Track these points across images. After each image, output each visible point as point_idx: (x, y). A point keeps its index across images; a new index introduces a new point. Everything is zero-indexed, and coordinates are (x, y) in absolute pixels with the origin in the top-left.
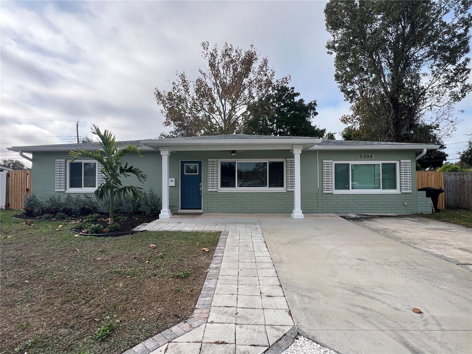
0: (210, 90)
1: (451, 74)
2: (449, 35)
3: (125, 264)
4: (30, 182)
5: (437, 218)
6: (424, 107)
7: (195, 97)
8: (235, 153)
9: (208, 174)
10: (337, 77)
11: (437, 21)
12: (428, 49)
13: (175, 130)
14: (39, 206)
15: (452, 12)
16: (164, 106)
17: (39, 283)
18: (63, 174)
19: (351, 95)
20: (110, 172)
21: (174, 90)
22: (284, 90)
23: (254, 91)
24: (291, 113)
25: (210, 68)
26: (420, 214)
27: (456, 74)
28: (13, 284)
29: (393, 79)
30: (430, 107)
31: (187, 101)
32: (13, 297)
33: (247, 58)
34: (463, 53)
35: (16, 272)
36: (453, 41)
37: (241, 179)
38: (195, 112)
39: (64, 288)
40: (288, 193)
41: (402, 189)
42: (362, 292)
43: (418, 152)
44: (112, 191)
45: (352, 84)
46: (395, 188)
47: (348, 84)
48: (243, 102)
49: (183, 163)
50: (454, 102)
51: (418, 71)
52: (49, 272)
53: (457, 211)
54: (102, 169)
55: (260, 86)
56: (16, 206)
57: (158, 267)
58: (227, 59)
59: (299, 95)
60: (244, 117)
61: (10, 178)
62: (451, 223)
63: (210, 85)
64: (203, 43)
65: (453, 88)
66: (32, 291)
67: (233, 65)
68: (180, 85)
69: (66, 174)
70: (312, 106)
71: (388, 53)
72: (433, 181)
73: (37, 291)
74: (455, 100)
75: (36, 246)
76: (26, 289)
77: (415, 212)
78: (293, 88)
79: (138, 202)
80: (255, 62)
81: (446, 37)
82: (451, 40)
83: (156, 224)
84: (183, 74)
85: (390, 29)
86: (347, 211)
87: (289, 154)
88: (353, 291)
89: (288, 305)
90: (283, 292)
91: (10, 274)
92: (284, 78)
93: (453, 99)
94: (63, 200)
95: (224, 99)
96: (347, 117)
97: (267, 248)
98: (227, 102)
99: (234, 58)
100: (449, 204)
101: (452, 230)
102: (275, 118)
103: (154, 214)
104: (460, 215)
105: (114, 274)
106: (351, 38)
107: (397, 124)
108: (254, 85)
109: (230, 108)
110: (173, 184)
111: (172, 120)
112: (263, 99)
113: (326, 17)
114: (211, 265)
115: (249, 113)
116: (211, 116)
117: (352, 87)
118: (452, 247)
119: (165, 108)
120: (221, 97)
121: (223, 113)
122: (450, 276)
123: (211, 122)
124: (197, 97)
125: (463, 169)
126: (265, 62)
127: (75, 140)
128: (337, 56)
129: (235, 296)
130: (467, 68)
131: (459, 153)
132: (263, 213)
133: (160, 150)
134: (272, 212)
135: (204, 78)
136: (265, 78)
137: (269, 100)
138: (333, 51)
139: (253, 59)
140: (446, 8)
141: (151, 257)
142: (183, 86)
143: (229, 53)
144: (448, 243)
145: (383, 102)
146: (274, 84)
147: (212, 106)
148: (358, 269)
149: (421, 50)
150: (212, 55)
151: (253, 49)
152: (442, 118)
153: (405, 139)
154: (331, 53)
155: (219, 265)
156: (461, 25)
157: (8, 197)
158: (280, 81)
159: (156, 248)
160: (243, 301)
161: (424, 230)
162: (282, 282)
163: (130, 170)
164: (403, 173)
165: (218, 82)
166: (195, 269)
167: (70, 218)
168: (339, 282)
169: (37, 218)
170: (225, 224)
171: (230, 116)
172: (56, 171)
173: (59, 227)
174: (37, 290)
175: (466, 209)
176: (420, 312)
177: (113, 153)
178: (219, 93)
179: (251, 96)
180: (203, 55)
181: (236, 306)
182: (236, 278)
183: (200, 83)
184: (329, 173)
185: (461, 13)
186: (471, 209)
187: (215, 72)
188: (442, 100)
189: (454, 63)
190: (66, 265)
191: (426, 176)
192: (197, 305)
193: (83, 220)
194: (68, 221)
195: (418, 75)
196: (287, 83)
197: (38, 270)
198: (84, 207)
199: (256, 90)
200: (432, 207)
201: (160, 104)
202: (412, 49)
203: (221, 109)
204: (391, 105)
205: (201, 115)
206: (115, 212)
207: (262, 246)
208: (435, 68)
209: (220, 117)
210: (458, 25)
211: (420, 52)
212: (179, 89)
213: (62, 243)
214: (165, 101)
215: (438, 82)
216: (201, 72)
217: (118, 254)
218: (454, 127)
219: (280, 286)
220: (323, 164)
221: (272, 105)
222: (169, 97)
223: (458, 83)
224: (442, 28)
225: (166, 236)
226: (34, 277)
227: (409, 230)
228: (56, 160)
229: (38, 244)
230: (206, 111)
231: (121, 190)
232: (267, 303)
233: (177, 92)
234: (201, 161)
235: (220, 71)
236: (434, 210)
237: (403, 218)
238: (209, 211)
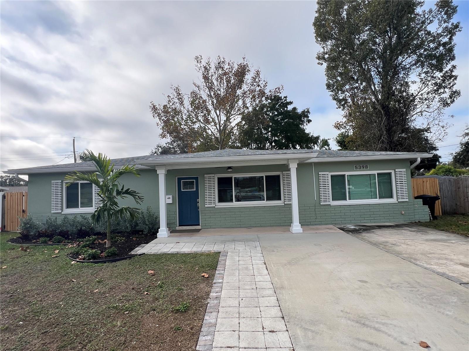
0: (204, 101)
1: (439, 81)
2: (434, 43)
3: (123, 296)
4: (26, 202)
5: (435, 227)
6: (415, 113)
7: (190, 109)
8: (231, 169)
9: (205, 190)
10: (329, 86)
11: (422, 30)
12: (415, 57)
13: (171, 141)
14: (35, 228)
15: (436, 21)
16: (160, 119)
17: (34, 324)
18: (59, 195)
19: (343, 103)
20: (106, 195)
21: (169, 103)
22: (277, 99)
23: (248, 101)
24: (285, 121)
25: (204, 80)
26: (418, 223)
27: (444, 81)
28: (7, 328)
29: (383, 87)
30: (420, 113)
31: (183, 113)
32: (7, 344)
33: (240, 70)
34: (449, 61)
35: (10, 311)
36: (438, 49)
37: (238, 187)
38: (190, 124)
39: (60, 330)
40: (286, 206)
41: (398, 198)
42: (367, 323)
43: (412, 161)
44: (109, 214)
45: (343, 92)
46: (391, 197)
47: (340, 92)
48: (237, 112)
49: (179, 180)
50: (444, 108)
51: (407, 78)
52: (45, 309)
53: (454, 217)
54: (99, 192)
55: (254, 96)
56: (11, 228)
57: (157, 299)
58: (220, 72)
59: (292, 104)
60: (239, 127)
61: (6, 200)
62: (450, 232)
63: (205, 97)
64: (196, 57)
65: (442, 94)
66: (27, 335)
67: (226, 77)
68: (175, 98)
69: (62, 195)
70: (305, 114)
71: (376, 62)
72: (428, 187)
73: (31, 336)
74: (444, 105)
75: (32, 278)
76: (21, 333)
77: (413, 220)
78: (286, 97)
79: (136, 221)
80: (247, 74)
81: (432, 45)
82: (437, 48)
83: (154, 245)
84: (178, 87)
85: (378, 40)
86: (345, 222)
87: (285, 168)
88: (357, 322)
89: (292, 342)
90: (286, 326)
91: (4, 315)
92: (277, 88)
93: (442, 105)
94: (59, 222)
95: (219, 110)
96: (340, 123)
97: (268, 271)
98: (221, 114)
99: (227, 70)
100: (446, 210)
101: (451, 241)
102: (269, 126)
103: (151, 233)
104: (458, 222)
105: (112, 309)
106: (340, 49)
107: (390, 131)
108: (248, 95)
109: (225, 119)
110: (170, 201)
111: (168, 133)
112: (257, 109)
113: (315, 29)
114: (211, 294)
115: (244, 122)
116: (206, 127)
117: (343, 95)
118: (453, 262)
119: (160, 121)
120: (215, 108)
121: (218, 124)
122: (454, 298)
123: (206, 132)
124: (192, 110)
125: (456, 169)
126: (258, 73)
127: (72, 155)
128: (327, 67)
129: (237, 332)
130: (454, 75)
131: (452, 154)
132: (261, 227)
133: (156, 169)
134: (271, 226)
135: (198, 90)
136: (258, 89)
137: (263, 109)
138: (323, 62)
139: (246, 71)
140: (429, 18)
141: (150, 287)
142: (178, 99)
143: (222, 66)
144: (449, 257)
145: (375, 108)
146: (267, 94)
147: (207, 117)
148: (360, 294)
149: (408, 58)
150: (205, 68)
151: (245, 61)
152: (433, 123)
153: (398, 145)
154: (322, 64)
155: (220, 294)
156: (445, 34)
157: (4, 220)
158: (273, 91)
159: (154, 275)
160: (245, 339)
161: (423, 242)
162: (284, 312)
163: (127, 192)
164: (399, 182)
165: (212, 94)
166: (194, 300)
167: (66, 241)
168: (342, 311)
169: (33, 242)
170: (224, 242)
171: (225, 126)
172: (52, 192)
173: (56, 253)
174: (32, 334)
175: (463, 214)
176: (428, 347)
177: (109, 175)
178: (213, 105)
179: (245, 106)
180: (197, 68)
181: (238, 346)
182: (237, 310)
183: (194, 95)
184: (326, 185)
185: (444, 23)
186: (468, 214)
187: (208, 84)
188: (431, 106)
189: (441, 71)
190: (62, 300)
191: (421, 183)
192: (198, 347)
193: (80, 243)
194: (65, 245)
195: (407, 83)
196: (280, 93)
197: (33, 308)
198: (81, 229)
199: (250, 100)
200: (430, 215)
201: (155, 117)
202: (400, 58)
203: (216, 120)
204: (383, 112)
205: (196, 126)
206: (113, 232)
207: (262, 268)
208: (423, 75)
209: (215, 128)
210: (443, 34)
211: (407, 60)
212: (174, 102)
213: (58, 273)
214: (161, 114)
215: (426, 89)
216: (195, 85)
217: (115, 285)
218: (445, 131)
219: (282, 317)
220: (319, 176)
221: (266, 114)
222: (164, 110)
223: (446, 90)
224: (427, 36)
225: (165, 259)
226: (29, 317)
227: (409, 243)
228: (53, 182)
229: (34, 275)
230: (202, 123)
231: (118, 211)
232: (269, 340)
233: (173, 105)
234: (198, 177)
235: (213, 83)
236: (431, 218)
237: (401, 228)
238: (208, 227)
